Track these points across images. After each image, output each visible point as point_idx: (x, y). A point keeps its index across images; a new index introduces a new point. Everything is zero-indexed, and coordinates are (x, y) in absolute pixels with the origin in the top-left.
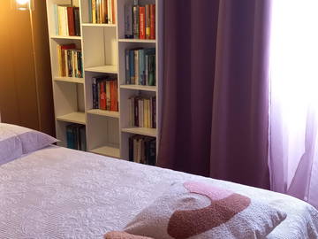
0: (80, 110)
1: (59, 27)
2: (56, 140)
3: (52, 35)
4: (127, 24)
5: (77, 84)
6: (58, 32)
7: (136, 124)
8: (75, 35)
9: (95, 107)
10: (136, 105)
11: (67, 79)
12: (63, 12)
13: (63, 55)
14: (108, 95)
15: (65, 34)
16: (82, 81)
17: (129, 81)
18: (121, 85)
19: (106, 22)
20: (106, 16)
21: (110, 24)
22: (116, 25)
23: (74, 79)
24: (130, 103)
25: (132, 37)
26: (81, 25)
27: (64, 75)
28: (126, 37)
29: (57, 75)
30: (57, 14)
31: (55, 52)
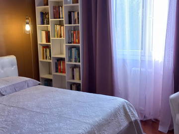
0: (50, 73)
1: (42, 40)
3: (39, 42)
4: (69, 37)
5: (49, 62)
6: (41, 42)
7: (73, 78)
8: (48, 42)
9: (56, 72)
10: (73, 70)
11: (45, 60)
12: (44, 33)
13: (43, 50)
14: (62, 67)
15: (44, 42)
16: (51, 61)
17: (70, 60)
18: (67, 62)
19: (61, 37)
20: (61, 34)
21: (63, 38)
22: (65, 38)
23: (48, 60)
24: (71, 70)
25: (71, 43)
26: (51, 38)
27: (44, 59)
28: (69, 43)
29: (41, 59)
30: (41, 34)
31: (40, 49)
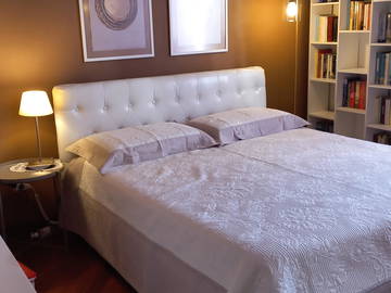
0: (330, 109)
1: (319, 35)
2: (307, 123)
3: (312, 41)
4: (381, 30)
5: (330, 84)
6: (317, 39)
7: (382, 121)
8: (332, 41)
9: (345, 105)
10: (383, 104)
11: (321, 80)
12: (324, 21)
13: (320, 59)
14: (357, 95)
15: (323, 40)
16: (335, 81)
17: (378, 81)
18: (370, 85)
19: (362, 29)
20: (362, 22)
21: (365, 30)
22: (370, 32)
23: (328, 80)
24: (377, 102)
25: (384, 41)
26: (339, 31)
27: (319, 76)
28: (379, 42)
29: (312, 76)
30: (318, 23)
31: (313, 55)
